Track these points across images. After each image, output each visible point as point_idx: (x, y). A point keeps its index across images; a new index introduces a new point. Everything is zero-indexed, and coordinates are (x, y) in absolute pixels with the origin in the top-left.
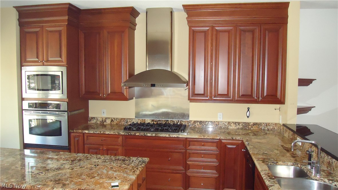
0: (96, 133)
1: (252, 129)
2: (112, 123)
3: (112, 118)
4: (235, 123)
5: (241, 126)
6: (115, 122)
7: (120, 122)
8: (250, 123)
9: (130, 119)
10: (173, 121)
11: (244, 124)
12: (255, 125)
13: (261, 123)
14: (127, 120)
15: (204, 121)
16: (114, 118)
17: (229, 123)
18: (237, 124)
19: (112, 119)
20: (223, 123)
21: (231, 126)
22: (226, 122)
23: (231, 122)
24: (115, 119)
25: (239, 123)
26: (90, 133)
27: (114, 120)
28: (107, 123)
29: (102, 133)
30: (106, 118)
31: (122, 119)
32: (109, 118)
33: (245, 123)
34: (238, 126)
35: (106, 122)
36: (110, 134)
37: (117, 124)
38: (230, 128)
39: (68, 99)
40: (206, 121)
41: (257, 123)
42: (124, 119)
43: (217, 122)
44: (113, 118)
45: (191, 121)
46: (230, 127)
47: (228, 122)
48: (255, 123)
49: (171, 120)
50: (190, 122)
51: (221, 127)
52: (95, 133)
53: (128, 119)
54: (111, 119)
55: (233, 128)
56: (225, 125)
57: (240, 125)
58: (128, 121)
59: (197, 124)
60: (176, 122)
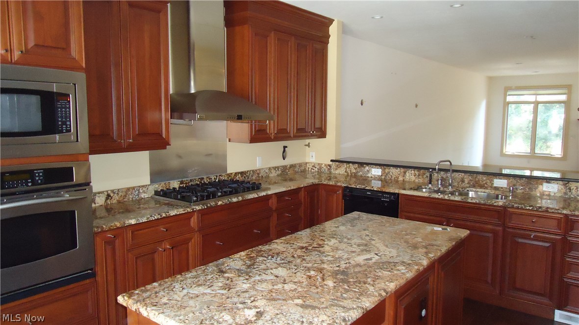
0: (154, 219)
1: (289, 173)
2: (109, 202)
3: (107, 191)
4: (275, 168)
5: (280, 172)
6: (116, 198)
7: (125, 196)
8: (286, 166)
9: (143, 186)
11: (282, 169)
12: (291, 167)
13: (295, 164)
14: (139, 190)
15: (246, 171)
16: (113, 191)
17: (270, 169)
18: (277, 169)
19: (109, 192)
20: (265, 170)
21: (272, 173)
23: (272, 168)
24: (114, 193)
25: (278, 167)
26: (141, 222)
27: (112, 195)
28: (97, 205)
29: (164, 215)
30: (95, 194)
31: (128, 189)
32: (103, 192)
33: (282, 166)
35: (95, 203)
36: (178, 213)
37: (119, 202)
42: (133, 188)
43: (258, 169)
44: (111, 191)
45: (232, 174)
46: (271, 175)
47: (268, 169)
48: (291, 165)
49: (207, 177)
50: (230, 176)
51: (263, 176)
52: (150, 221)
53: (139, 186)
54: (106, 193)
55: (274, 175)
56: (266, 173)
57: (279, 170)
58: (141, 191)
59: (238, 177)
60: (213, 178)
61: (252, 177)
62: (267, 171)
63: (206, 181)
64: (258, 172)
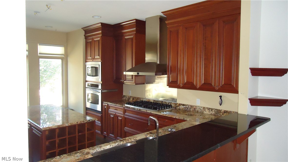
1: (223, 116)
2: (133, 100)
5: (214, 113)
6: (135, 100)
7: (137, 100)
8: (221, 110)
10: (166, 103)
11: (216, 111)
12: (225, 112)
14: (141, 99)
15: (186, 105)
16: (134, 97)
18: (210, 110)
20: (200, 108)
21: (206, 111)
22: (202, 107)
23: (206, 108)
25: (212, 109)
26: (110, 104)
29: (115, 104)
30: (130, 97)
31: (138, 98)
32: (132, 97)
33: (217, 109)
34: (211, 112)
35: (130, 100)
36: (118, 106)
38: (204, 113)
39: (102, 82)
40: (187, 105)
41: (228, 111)
43: (195, 106)
45: (177, 103)
47: (203, 108)
48: (226, 111)
49: (165, 102)
50: (176, 105)
51: (198, 111)
52: (112, 105)
55: (207, 113)
56: (201, 110)
57: (213, 111)
59: (181, 106)
60: (167, 103)
61: (190, 109)
62: (202, 109)
63: (164, 103)
64: (195, 108)
